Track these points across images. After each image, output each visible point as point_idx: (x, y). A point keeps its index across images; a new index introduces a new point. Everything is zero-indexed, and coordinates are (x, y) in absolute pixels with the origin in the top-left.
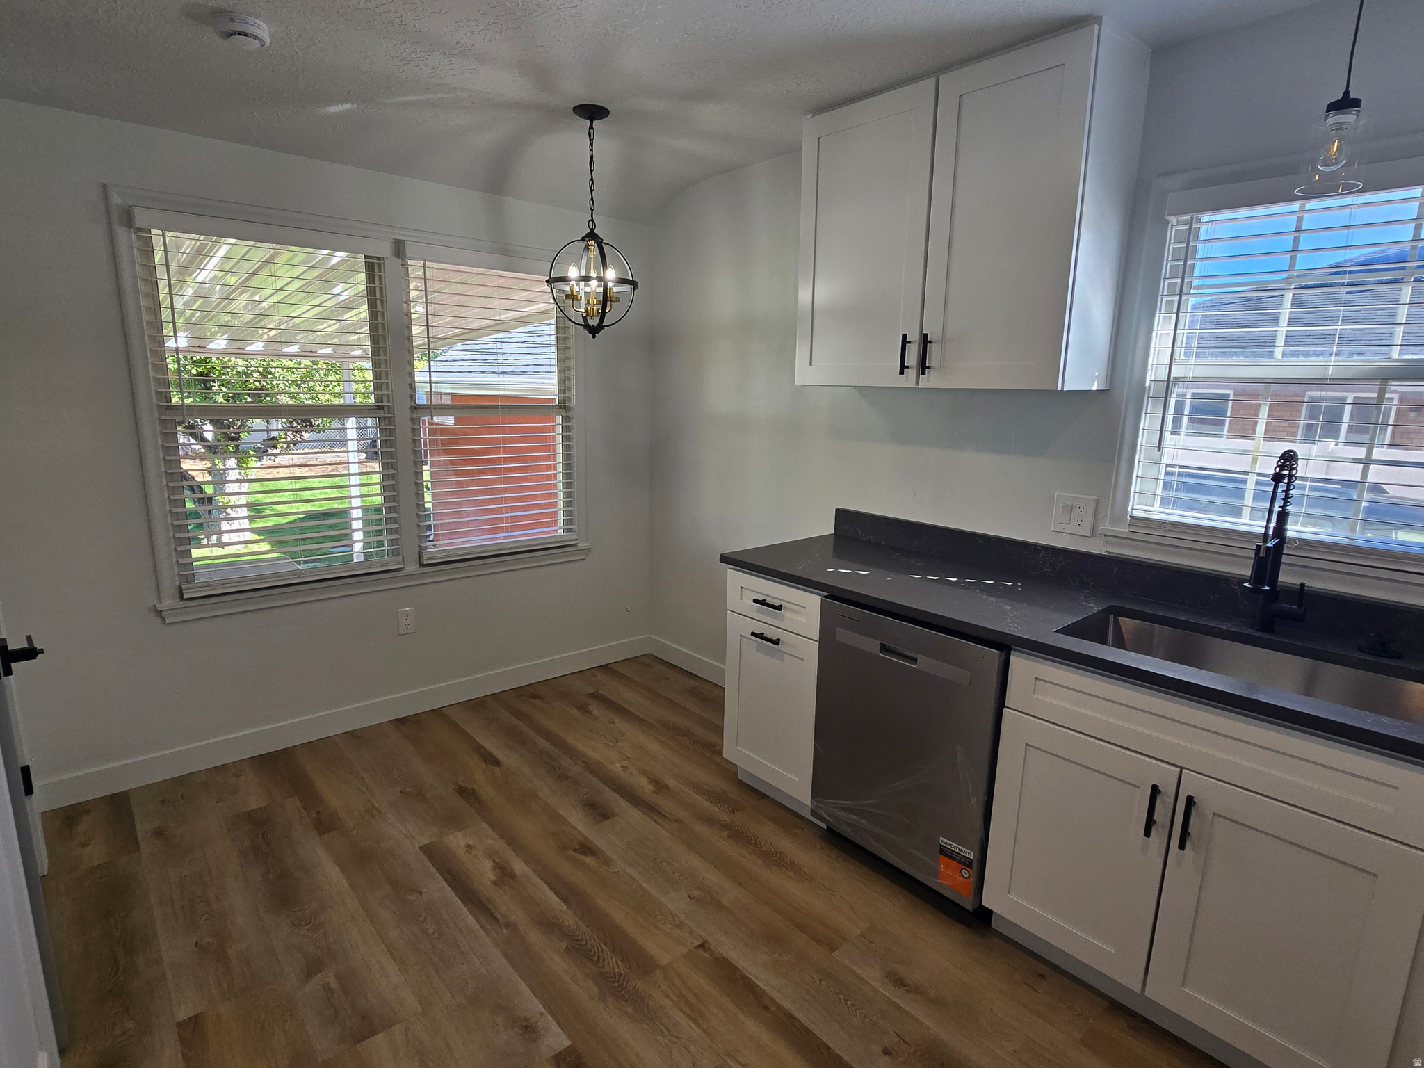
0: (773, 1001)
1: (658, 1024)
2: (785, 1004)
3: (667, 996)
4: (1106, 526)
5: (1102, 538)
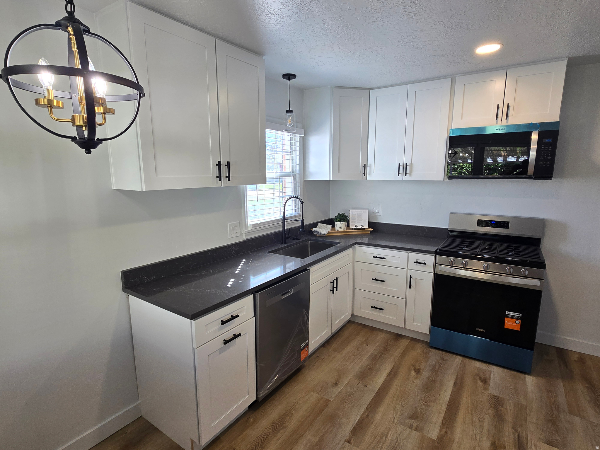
0: (363, 414)
1: (396, 446)
2: (362, 411)
3: (382, 447)
4: (244, 230)
5: (244, 235)
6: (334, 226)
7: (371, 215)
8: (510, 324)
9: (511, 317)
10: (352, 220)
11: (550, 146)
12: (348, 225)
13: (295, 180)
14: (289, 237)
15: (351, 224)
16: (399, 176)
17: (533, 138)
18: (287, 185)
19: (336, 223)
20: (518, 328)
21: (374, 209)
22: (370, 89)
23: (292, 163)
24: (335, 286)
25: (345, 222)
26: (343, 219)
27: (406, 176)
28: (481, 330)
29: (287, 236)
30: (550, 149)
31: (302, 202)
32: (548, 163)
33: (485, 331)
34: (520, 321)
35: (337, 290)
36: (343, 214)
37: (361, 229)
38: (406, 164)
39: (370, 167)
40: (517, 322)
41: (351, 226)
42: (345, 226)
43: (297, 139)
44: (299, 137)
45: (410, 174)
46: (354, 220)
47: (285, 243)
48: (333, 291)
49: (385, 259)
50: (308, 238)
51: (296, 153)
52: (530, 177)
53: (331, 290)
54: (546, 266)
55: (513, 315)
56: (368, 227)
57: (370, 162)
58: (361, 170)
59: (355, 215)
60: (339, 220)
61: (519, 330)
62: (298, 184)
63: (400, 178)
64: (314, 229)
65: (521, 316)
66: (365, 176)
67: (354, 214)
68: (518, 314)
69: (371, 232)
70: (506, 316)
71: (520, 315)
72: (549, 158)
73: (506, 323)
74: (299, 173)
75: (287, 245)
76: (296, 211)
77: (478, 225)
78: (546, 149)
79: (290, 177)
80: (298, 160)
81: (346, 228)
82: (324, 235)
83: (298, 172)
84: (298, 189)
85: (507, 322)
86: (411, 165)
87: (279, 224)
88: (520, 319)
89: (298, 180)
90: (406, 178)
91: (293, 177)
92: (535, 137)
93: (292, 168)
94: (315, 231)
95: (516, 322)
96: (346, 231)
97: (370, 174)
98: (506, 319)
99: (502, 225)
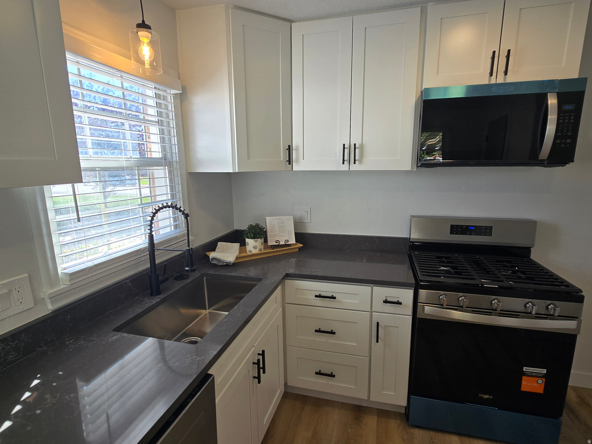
4: (46, 291)
5: (48, 301)
6: (243, 244)
7: (298, 223)
8: (529, 384)
9: (531, 375)
10: (271, 233)
11: (573, 116)
12: (266, 241)
13: (170, 172)
14: (166, 280)
15: (269, 239)
16: (343, 163)
17: (551, 104)
18: (158, 182)
19: (247, 240)
20: (541, 390)
21: (301, 213)
22: (291, 21)
23: (163, 140)
24: (261, 366)
25: (261, 238)
26: (259, 233)
27: (355, 163)
28: (487, 397)
29: (161, 278)
30: (572, 121)
31: (186, 216)
32: (569, 141)
33: (491, 397)
34: (544, 380)
35: (264, 372)
36: (257, 225)
37: (286, 245)
38: (355, 144)
39: (297, 150)
40: (540, 381)
41: (271, 243)
42: (262, 243)
43: (170, 99)
44: (173, 94)
45: (361, 162)
46: (274, 233)
47: (159, 293)
48: (259, 378)
49: (335, 298)
50: (202, 272)
51: (168, 123)
52: (541, 163)
53: (254, 377)
54: (585, 297)
55: (534, 371)
56: (295, 243)
57: (296, 142)
58: (283, 156)
59: (275, 224)
60: (252, 235)
61: (543, 393)
62: (178, 180)
63: (345, 167)
64: (212, 255)
65: (545, 373)
66: (290, 164)
67: (272, 223)
68: (541, 370)
69: (300, 249)
70: (524, 374)
71: (545, 371)
72: (570, 134)
73: (524, 384)
74: (178, 160)
75: (162, 296)
76: (176, 227)
77: (452, 233)
78: (567, 121)
79: (162, 168)
80: (174, 136)
81: (262, 247)
82: (231, 263)
83: (176, 158)
84: (179, 188)
85: (524, 382)
86: (362, 146)
87: (143, 259)
88: (544, 376)
89: (177, 173)
90: (354, 167)
91: (167, 167)
92: (552, 101)
93: (164, 149)
94: (213, 259)
95: (538, 381)
96: (263, 252)
97: (297, 162)
98: (524, 378)
99: (483, 231)
